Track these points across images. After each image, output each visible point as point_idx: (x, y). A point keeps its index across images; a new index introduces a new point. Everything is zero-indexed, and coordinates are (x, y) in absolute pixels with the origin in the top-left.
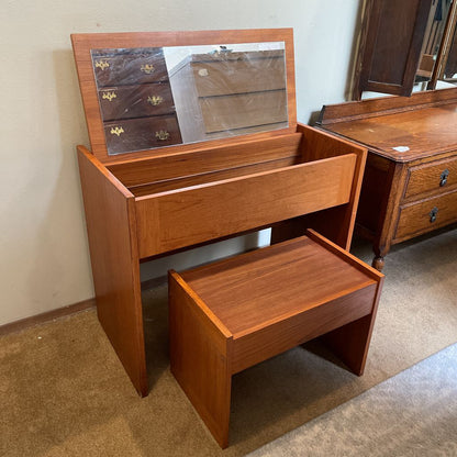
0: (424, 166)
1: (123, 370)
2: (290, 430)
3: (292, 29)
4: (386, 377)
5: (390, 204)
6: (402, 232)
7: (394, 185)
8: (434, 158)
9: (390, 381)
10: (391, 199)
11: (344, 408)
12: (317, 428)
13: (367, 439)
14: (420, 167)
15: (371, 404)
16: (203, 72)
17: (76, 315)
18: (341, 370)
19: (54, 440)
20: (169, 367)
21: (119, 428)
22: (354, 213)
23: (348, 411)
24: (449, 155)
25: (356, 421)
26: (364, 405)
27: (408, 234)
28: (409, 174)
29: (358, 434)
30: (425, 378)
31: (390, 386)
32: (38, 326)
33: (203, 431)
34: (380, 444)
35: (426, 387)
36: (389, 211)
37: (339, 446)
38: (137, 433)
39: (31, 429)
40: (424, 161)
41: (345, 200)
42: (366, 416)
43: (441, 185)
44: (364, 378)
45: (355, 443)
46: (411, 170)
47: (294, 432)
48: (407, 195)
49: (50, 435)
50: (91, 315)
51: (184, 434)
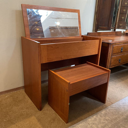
0: (117, 45)
1: (33, 104)
2: (87, 118)
3: (79, 10)
4: (112, 103)
5: (108, 56)
6: (112, 65)
7: (109, 50)
8: (119, 44)
9: (114, 104)
10: (109, 54)
11: (102, 111)
12: (95, 117)
13: (110, 119)
14: (116, 46)
15: (109, 110)
16: (52, 31)
17: (18, 91)
18: (99, 102)
19: (12, 123)
20: (48, 103)
21: (33, 119)
22: (99, 57)
23: (103, 112)
24: (123, 43)
25: (106, 115)
26: (108, 110)
27: (113, 66)
28: (113, 47)
29: (107, 118)
30: (124, 103)
31: (114, 105)
32: (7, 94)
33: (60, 119)
34: (114, 120)
35: (125, 105)
36: (108, 58)
37: (102, 121)
38: (39, 120)
39: (5, 120)
40: (117, 44)
41: (97, 53)
42: (109, 113)
43: (121, 52)
44: (106, 104)
45: (107, 120)
46: (113, 46)
47: (88, 118)
48: (113, 53)
49: (11, 122)
50: (23, 91)
51: (54, 120)
